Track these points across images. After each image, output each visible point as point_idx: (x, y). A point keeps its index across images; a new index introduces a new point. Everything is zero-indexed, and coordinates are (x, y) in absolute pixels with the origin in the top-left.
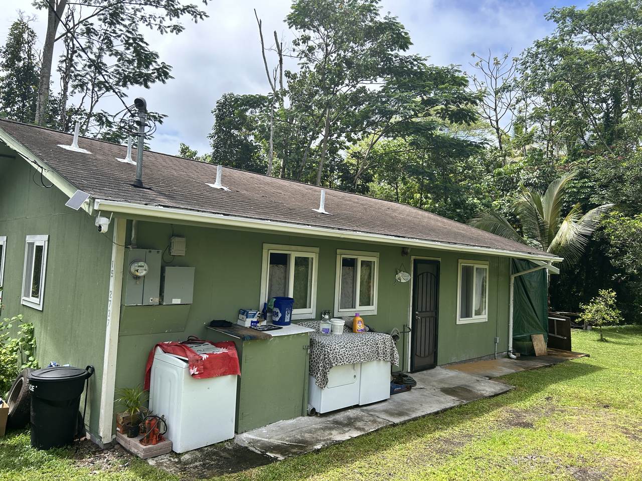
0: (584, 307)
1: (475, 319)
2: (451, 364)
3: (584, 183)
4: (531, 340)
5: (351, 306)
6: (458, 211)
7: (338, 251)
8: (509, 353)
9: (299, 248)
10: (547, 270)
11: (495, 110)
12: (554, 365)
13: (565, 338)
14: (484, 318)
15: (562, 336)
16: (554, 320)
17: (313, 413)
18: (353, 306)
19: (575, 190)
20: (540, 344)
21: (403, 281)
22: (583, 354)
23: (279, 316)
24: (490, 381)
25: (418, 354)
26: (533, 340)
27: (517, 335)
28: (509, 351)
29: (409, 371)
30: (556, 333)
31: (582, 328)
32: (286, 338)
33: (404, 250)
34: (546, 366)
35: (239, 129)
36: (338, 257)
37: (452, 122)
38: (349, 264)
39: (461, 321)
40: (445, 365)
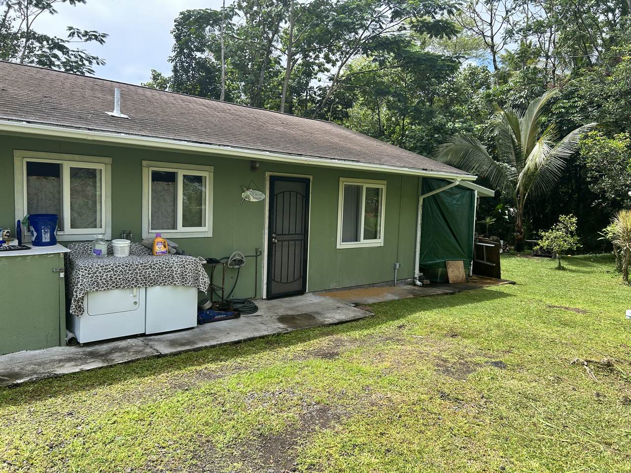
0: (543, 234)
1: (364, 243)
2: (329, 290)
3: (573, 102)
4: (445, 267)
5: (171, 227)
6: (436, 136)
7: (144, 163)
8: (415, 280)
9: (76, 157)
10: (476, 192)
11: (491, 24)
12: (459, 292)
13: (494, 265)
14: (379, 242)
15: (491, 262)
16: (483, 245)
17: (73, 342)
18: (174, 227)
19: (563, 110)
20: (457, 270)
21: (252, 200)
22: (508, 281)
23: (35, 236)
24: (355, 308)
25: (278, 278)
26: (448, 266)
27: (428, 261)
28: (415, 278)
29: (265, 297)
30: (485, 260)
31: (551, 257)
32: (19, 259)
33: (253, 164)
34: (447, 294)
35: (203, 51)
36: (145, 170)
37: (431, 37)
38: (164, 179)
39: (341, 245)
40: (321, 291)
